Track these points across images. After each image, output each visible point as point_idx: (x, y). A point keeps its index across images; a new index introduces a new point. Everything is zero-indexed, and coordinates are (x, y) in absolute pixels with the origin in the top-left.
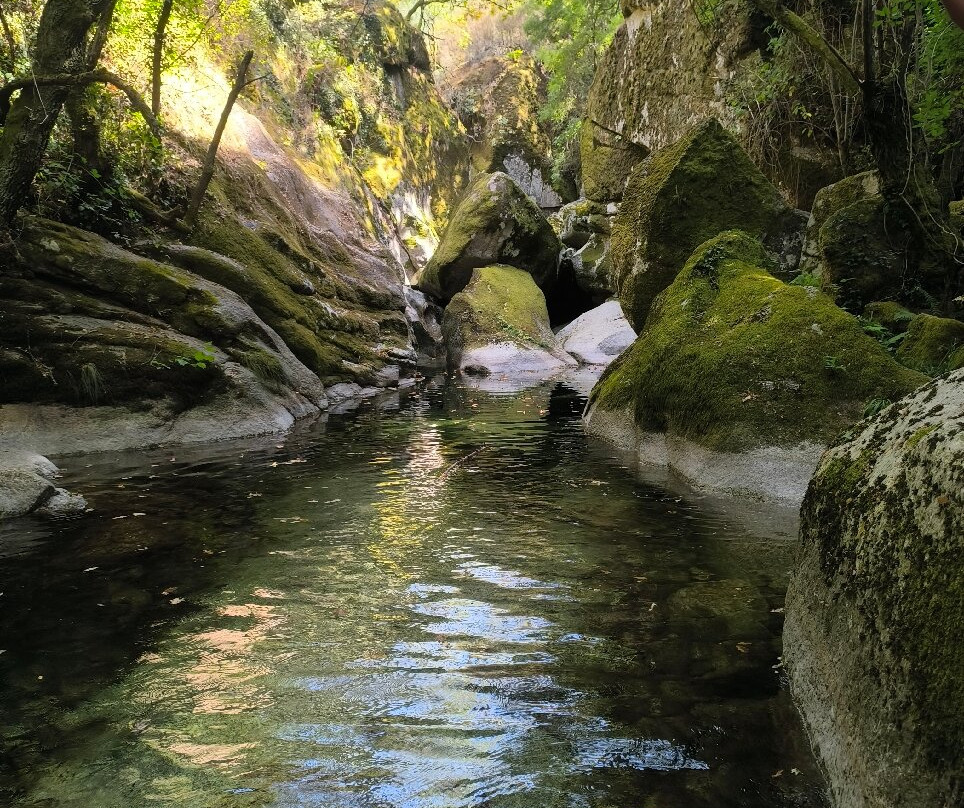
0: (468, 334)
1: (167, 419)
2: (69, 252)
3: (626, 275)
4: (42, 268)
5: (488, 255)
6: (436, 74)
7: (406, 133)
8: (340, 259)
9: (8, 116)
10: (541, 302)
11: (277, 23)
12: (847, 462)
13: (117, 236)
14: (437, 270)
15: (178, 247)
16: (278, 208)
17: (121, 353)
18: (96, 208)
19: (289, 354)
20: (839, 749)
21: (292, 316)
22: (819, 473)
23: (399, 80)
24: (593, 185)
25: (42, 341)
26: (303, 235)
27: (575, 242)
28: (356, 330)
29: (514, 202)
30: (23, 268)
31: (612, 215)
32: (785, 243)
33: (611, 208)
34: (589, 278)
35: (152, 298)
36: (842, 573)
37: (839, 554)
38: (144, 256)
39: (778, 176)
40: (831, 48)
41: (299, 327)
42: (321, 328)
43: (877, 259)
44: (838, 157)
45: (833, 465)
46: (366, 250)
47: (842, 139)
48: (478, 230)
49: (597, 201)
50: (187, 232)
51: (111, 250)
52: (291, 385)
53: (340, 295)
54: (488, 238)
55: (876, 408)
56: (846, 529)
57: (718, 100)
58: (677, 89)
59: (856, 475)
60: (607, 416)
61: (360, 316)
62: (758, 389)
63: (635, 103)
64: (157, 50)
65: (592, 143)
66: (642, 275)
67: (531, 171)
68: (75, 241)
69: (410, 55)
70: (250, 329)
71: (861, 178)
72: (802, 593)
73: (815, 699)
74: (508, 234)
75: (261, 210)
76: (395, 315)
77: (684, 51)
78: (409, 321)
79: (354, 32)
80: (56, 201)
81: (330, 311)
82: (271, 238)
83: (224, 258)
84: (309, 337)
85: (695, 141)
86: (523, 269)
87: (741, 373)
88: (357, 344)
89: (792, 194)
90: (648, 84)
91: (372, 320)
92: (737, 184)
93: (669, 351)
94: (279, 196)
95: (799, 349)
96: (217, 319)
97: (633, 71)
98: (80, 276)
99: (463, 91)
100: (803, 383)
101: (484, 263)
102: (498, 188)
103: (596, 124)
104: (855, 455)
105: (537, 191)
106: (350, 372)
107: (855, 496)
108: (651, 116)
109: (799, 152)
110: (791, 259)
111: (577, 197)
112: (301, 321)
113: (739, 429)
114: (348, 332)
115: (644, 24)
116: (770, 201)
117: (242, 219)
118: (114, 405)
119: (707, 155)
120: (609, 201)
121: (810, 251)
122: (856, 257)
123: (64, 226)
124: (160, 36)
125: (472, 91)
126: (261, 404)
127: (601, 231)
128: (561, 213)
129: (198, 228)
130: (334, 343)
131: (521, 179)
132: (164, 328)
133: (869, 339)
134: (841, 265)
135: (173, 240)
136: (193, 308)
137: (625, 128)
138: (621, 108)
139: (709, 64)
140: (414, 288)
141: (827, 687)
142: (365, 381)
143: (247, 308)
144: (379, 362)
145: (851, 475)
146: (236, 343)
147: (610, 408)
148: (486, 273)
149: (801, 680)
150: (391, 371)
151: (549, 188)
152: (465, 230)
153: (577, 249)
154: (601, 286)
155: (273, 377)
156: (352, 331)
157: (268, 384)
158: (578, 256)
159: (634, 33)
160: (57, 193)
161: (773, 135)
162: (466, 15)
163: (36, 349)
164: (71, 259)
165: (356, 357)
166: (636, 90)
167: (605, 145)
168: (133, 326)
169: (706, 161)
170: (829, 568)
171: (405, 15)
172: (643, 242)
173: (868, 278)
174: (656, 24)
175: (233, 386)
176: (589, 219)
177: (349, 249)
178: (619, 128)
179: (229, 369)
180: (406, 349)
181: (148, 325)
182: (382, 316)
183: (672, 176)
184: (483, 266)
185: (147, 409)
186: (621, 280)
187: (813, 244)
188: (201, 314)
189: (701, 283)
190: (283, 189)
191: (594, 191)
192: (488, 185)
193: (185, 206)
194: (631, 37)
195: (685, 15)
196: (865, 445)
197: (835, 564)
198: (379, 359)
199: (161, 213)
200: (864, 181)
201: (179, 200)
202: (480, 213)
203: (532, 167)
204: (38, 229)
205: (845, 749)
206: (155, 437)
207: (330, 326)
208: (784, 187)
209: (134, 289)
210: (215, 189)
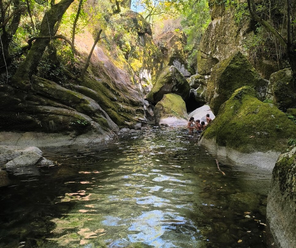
0: (162, 114)
1: (74, 137)
2: (47, 87)
3: (212, 98)
4: (38, 92)
5: (168, 90)
6: (153, 35)
7: (144, 53)
8: (125, 91)
9: (32, 47)
10: (184, 105)
11: (107, 20)
12: (288, 158)
13: (60, 82)
14: (153, 94)
15: (78, 86)
16: (107, 76)
17: (61, 118)
18: (55, 74)
19: (110, 119)
20: (287, 244)
21: (111, 108)
22: (279, 161)
23: (143, 37)
24: (201, 70)
25: (38, 113)
26: (114, 83)
27: (195, 87)
28: (129, 112)
29: (177, 75)
30: (33, 92)
31: (206, 79)
32: (261, 89)
33: (206, 77)
34: (199, 98)
35: (70, 101)
36: (287, 191)
37: (287, 185)
38: (67, 89)
39: (259, 69)
40: (277, 32)
41: (112, 111)
42: (119, 111)
43: (291, 95)
44: (277, 64)
45: (283, 159)
46: (132, 88)
47: (278, 58)
48: (166, 83)
49: (202, 75)
50: (80, 82)
51: (59, 87)
52: (110, 128)
53: (124, 102)
54: (169, 85)
55: (292, 141)
56: (289, 178)
57: (240, 46)
58: (227, 42)
59: (291, 162)
60: (207, 141)
61: (130, 108)
62: (255, 134)
63: (214, 46)
64: (74, 28)
65: (201, 58)
66: (217, 98)
67: (181, 65)
68: (49, 84)
69: (146, 30)
70: (99, 111)
71: (285, 70)
72: (273, 197)
73: (278, 229)
74: (175, 84)
75: (102, 76)
76: (141, 108)
77: (230, 30)
78: (144, 110)
79: (129, 23)
80: (43, 72)
81: (122, 106)
82: (105, 84)
83: (91, 90)
84: (115, 114)
85: (234, 58)
86: (179, 95)
87: (249, 129)
88: (129, 116)
89: (263, 74)
90: (219, 40)
91: (134, 109)
92: (246, 71)
93: (227, 122)
94: (107, 72)
95: (268, 122)
96: (89, 108)
97: (214, 36)
98: (49, 94)
99: (161, 41)
100: (269, 133)
101: (167, 93)
102: (172, 70)
103: (202, 52)
104: (290, 156)
105: (183, 71)
106: (127, 125)
107: (291, 168)
108: (219, 50)
109: (265, 62)
110: (263, 94)
111: (195, 73)
112: (113, 109)
113: (249, 146)
114: (127, 113)
115: (218, 22)
116: (257, 76)
117: (96, 78)
118: (58, 133)
119: (237, 62)
120: (206, 75)
121: (269, 92)
122: (284, 95)
123: (45, 79)
124: (75, 25)
125: (164, 41)
126: (102, 134)
127: (203, 84)
128: (190, 78)
129: (84, 81)
130: (122, 116)
131: (178, 67)
132: (74, 111)
133: (289, 120)
134: (279, 97)
135: (76, 84)
136: (82, 105)
137: (211, 53)
138: (210, 47)
139: (238, 35)
140: (146, 99)
141: (283, 225)
142: (131, 127)
143: (98, 105)
144: (135, 122)
145: (289, 162)
146: (94, 116)
147: (208, 139)
148: (168, 96)
149: (273, 223)
150: (139, 125)
151: (186, 70)
152: (162, 83)
153: (195, 89)
154: (203, 100)
155: (105, 126)
156: (128, 112)
157: (103, 128)
158: (196, 91)
159: (214, 25)
160: (43, 70)
161: (257, 56)
162: (163, 19)
163: (36, 116)
164: (47, 89)
165: (129, 120)
166: (215, 42)
167: (205, 58)
168: (65, 110)
169: (237, 64)
170: (283, 190)
171: (145, 18)
172: (217, 88)
173: (288, 101)
174: (221, 22)
175: (94, 128)
176: (199, 80)
177: (127, 88)
178: (209, 53)
179: (92, 123)
180: (143, 118)
181: (69, 109)
182: (137, 108)
183: (227, 68)
184: (166, 93)
185: (68, 134)
186: (210, 99)
187: (270, 90)
188: (84, 106)
189: (237, 101)
190: (108, 70)
191: (201, 72)
192: (168, 70)
193: (80, 74)
194: (213, 26)
195: (230, 20)
196: (293, 153)
197: (284, 189)
198: (135, 121)
199: (73, 76)
200: (286, 71)
201: (78, 72)
202: (166, 78)
203: (182, 64)
204: (38, 80)
205: (290, 243)
206: (70, 143)
207: (121, 111)
208: (260, 72)
209: (65, 99)
210: (89, 70)
